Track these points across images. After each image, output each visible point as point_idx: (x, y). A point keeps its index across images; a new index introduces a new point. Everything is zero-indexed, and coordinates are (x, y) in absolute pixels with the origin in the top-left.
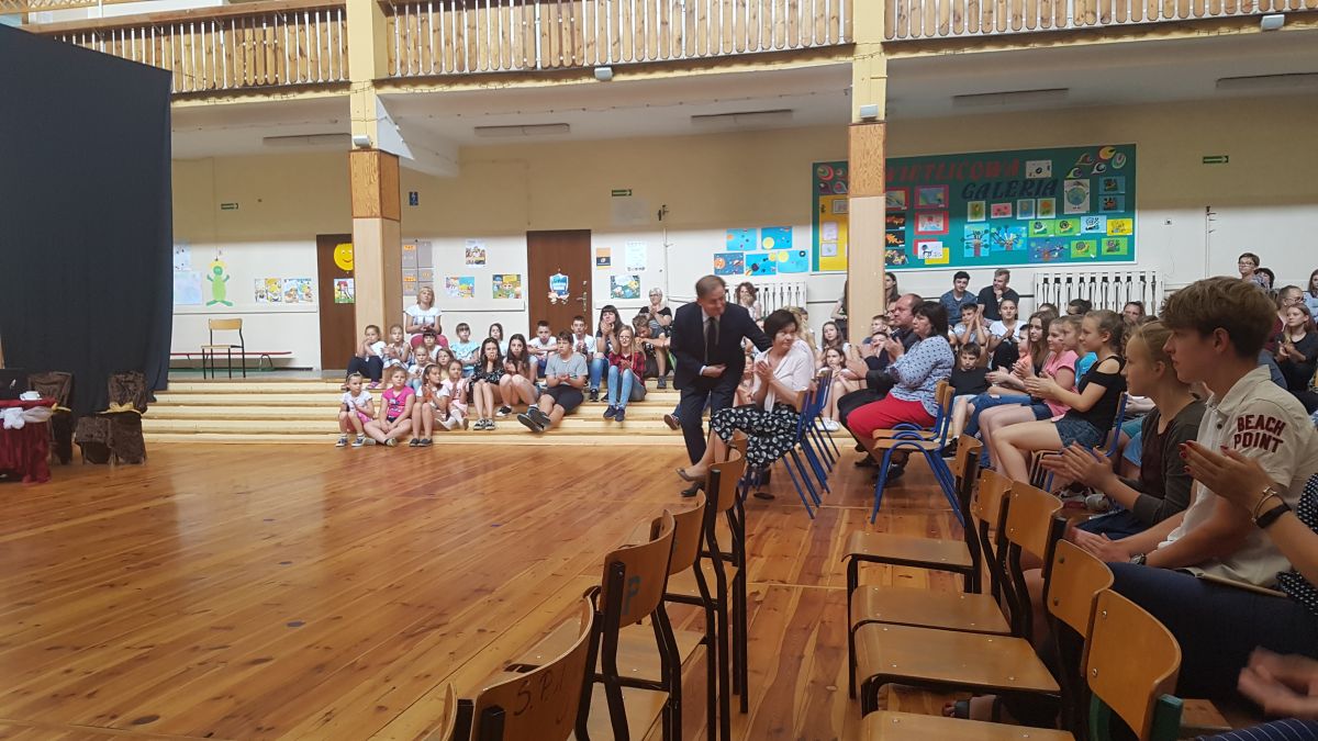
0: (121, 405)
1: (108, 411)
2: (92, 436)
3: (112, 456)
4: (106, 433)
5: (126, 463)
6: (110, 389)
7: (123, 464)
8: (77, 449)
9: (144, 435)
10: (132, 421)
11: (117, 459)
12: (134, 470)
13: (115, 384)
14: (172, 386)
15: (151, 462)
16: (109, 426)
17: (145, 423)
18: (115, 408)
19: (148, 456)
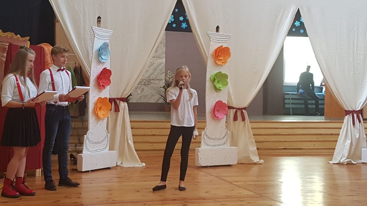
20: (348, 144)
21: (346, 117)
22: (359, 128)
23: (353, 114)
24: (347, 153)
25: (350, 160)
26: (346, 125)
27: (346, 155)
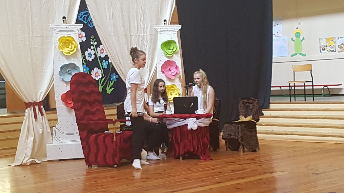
0: (246, 117)
1: (239, 121)
2: (231, 135)
3: (241, 147)
4: (238, 133)
5: (249, 151)
6: (240, 108)
7: (247, 152)
8: (223, 142)
9: (258, 135)
10: (252, 126)
11: (244, 149)
12: (252, 155)
13: (242, 105)
14: (272, 106)
15: (261, 151)
16: (240, 129)
17: (258, 128)
18: (242, 119)
19: (260, 148)
20: (31, 141)
21: (27, 110)
22: (42, 121)
23: (35, 106)
24: (30, 151)
25: (33, 159)
26: (28, 119)
27: (29, 154)
